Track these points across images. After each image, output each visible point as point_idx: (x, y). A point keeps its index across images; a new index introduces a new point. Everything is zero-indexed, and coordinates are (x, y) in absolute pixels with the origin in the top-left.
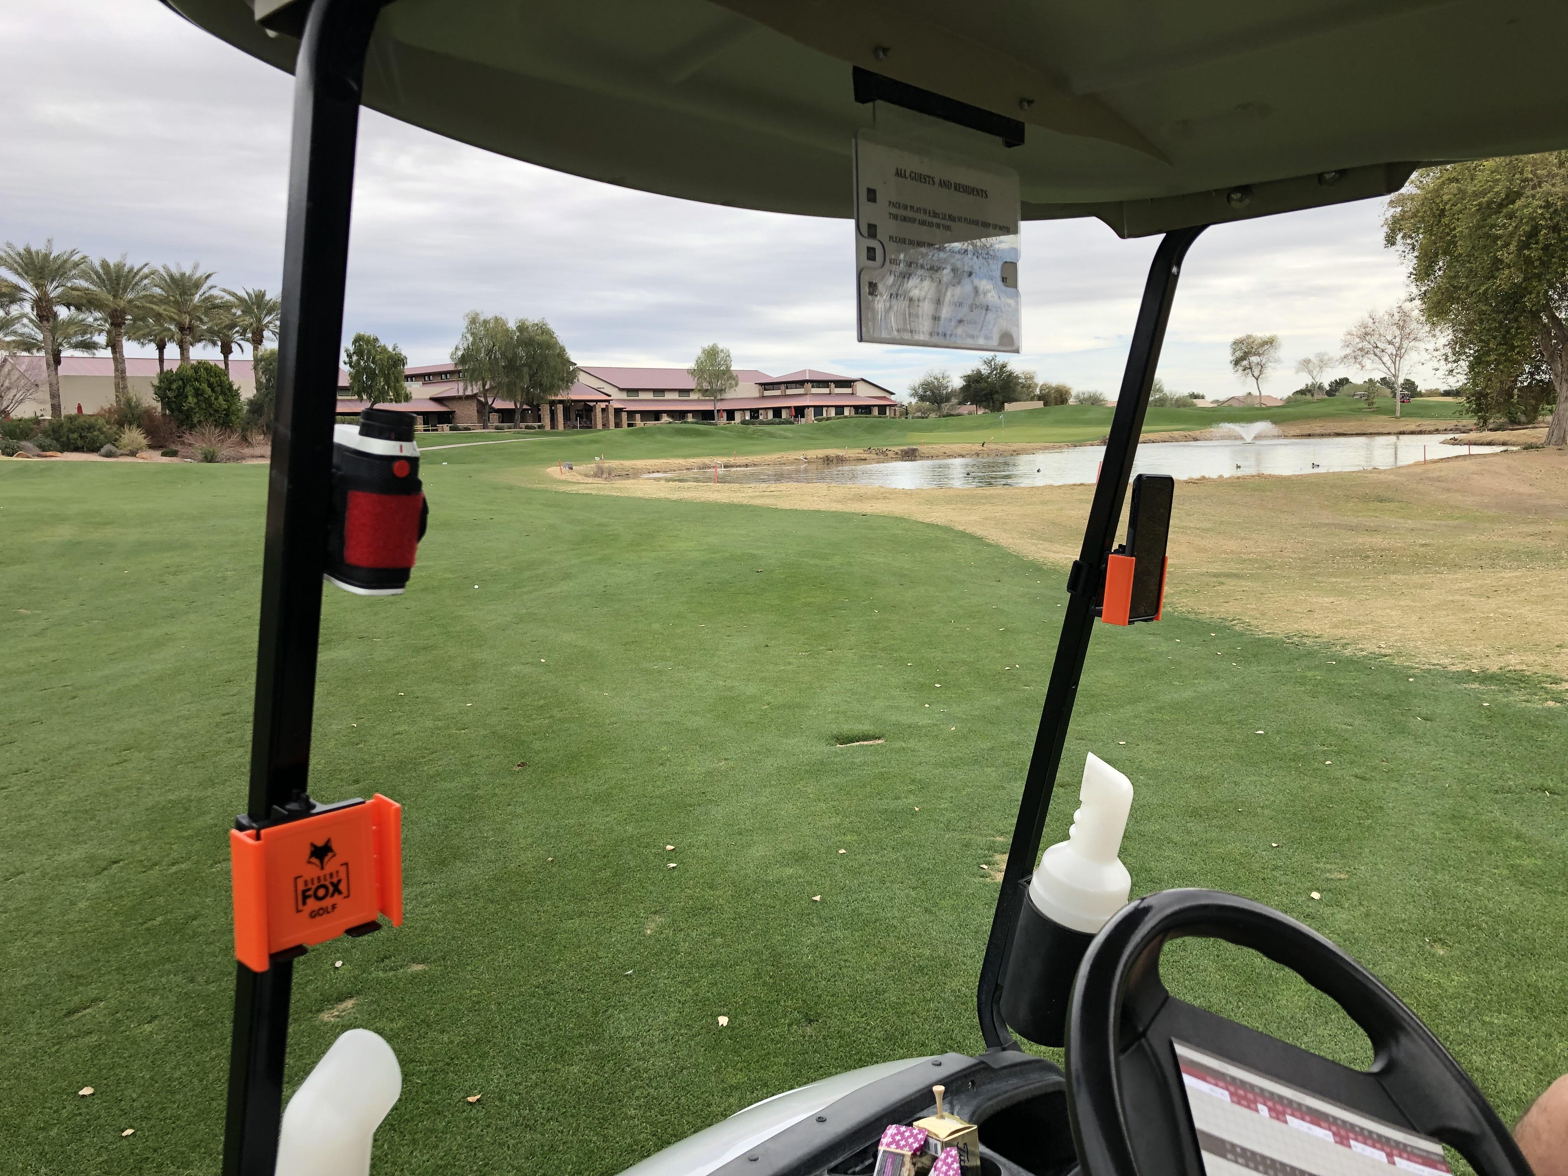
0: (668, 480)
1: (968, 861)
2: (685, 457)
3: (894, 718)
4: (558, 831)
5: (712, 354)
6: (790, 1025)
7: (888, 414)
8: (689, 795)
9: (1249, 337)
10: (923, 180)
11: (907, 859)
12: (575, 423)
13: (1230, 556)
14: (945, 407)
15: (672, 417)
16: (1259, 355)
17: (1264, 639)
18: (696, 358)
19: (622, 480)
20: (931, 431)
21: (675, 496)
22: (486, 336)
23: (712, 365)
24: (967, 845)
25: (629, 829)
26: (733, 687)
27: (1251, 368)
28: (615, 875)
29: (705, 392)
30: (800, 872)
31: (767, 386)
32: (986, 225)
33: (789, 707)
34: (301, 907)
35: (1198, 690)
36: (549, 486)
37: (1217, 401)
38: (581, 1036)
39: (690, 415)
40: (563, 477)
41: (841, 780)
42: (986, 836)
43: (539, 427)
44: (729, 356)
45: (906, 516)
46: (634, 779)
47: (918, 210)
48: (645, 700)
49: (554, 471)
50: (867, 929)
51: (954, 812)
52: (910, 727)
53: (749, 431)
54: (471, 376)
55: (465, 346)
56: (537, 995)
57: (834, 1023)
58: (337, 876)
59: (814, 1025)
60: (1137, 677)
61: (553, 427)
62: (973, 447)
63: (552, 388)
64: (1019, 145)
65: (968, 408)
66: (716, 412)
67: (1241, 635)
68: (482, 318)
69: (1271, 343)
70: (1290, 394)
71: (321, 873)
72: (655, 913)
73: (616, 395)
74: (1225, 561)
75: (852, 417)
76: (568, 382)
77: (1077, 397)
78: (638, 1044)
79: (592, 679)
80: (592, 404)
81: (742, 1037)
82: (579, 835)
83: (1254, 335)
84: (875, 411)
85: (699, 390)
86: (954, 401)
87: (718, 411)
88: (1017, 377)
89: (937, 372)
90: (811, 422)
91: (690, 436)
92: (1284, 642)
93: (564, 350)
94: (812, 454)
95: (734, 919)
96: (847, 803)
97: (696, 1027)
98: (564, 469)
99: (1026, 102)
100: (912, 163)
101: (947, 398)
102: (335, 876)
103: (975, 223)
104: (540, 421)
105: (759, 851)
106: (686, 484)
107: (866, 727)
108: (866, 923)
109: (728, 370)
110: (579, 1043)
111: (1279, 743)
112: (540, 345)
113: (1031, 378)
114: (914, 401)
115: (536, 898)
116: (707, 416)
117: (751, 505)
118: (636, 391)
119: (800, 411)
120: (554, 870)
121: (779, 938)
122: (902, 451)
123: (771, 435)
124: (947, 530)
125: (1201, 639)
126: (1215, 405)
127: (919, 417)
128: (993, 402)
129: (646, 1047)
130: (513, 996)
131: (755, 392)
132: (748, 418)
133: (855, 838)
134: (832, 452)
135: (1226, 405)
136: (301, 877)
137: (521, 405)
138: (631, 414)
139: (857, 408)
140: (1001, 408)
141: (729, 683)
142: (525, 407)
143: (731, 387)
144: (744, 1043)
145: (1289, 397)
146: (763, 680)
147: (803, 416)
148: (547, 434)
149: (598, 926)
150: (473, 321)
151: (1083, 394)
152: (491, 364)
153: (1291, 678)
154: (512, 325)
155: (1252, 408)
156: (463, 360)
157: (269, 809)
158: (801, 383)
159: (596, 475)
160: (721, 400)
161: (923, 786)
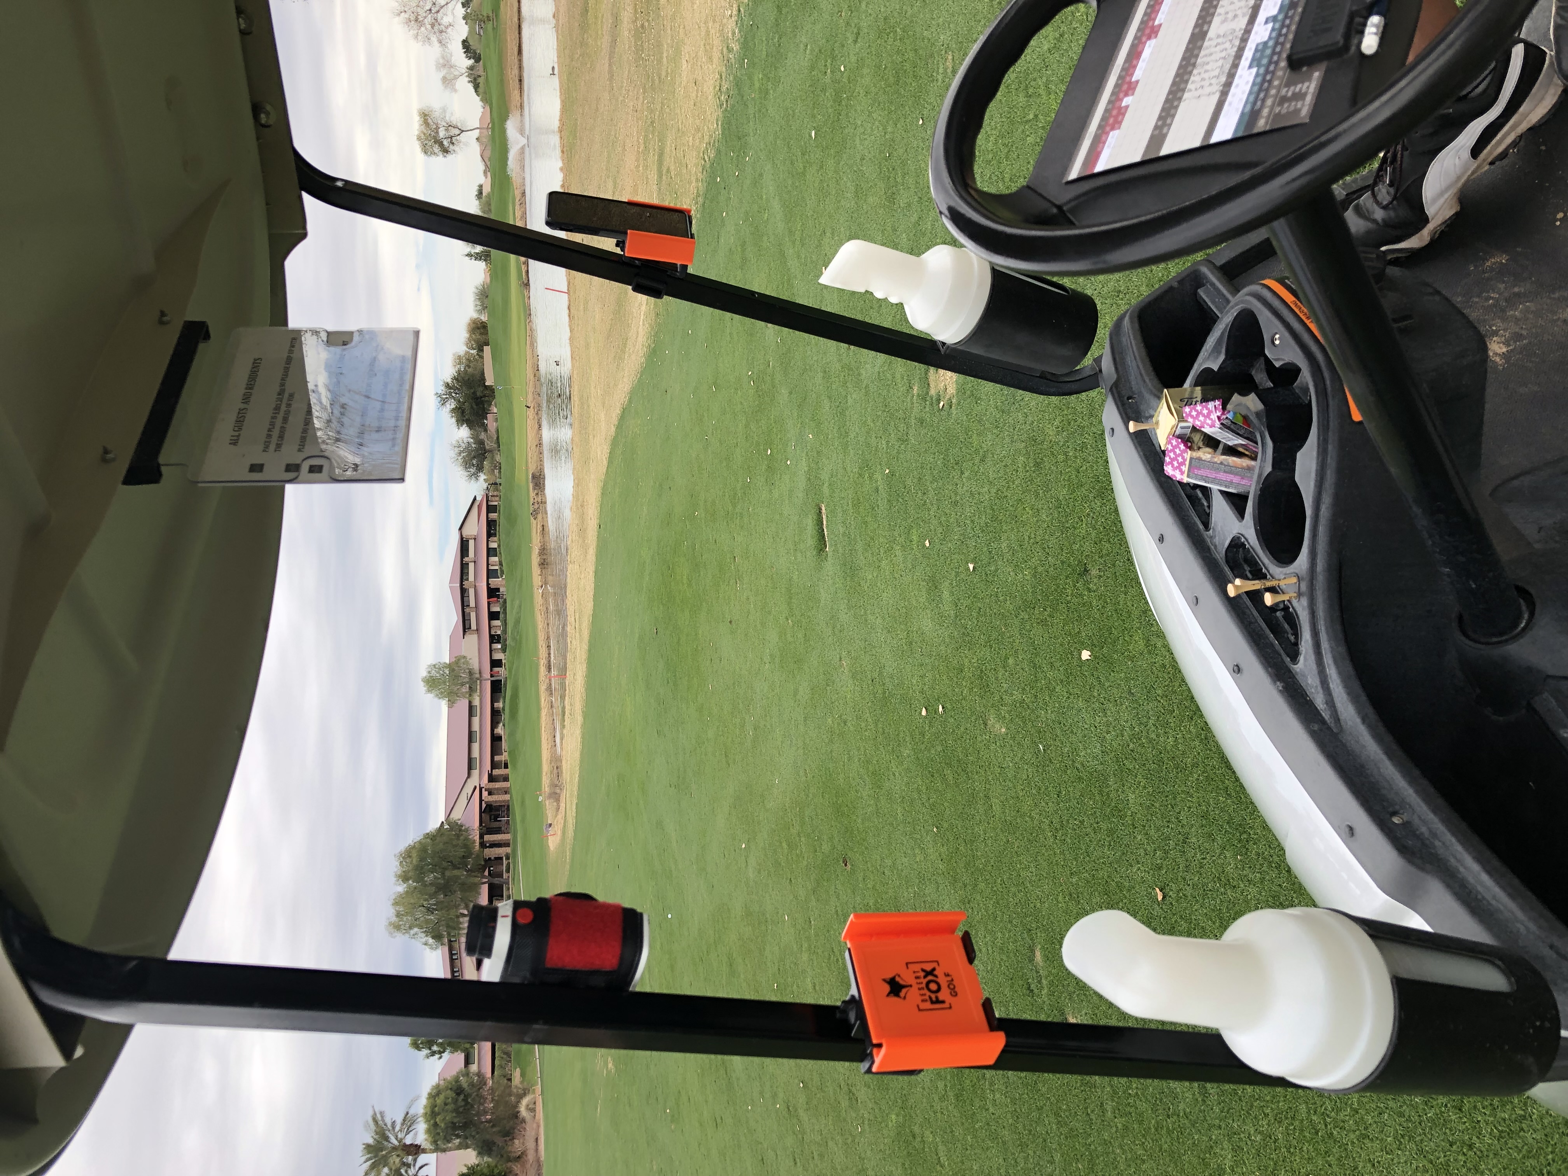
0: (563, 726)
1: (936, 421)
2: (539, 709)
3: (800, 495)
4: (909, 823)
5: (432, 683)
6: (1089, 590)
7: (496, 503)
8: (874, 694)
9: (419, 138)
10: (241, 419)
11: (935, 480)
12: (503, 823)
13: (641, 162)
14: (489, 445)
15: (498, 723)
16: (437, 128)
17: (723, 129)
18: (436, 699)
19: (562, 772)
20: (514, 460)
21: (579, 719)
22: (413, 915)
23: (444, 682)
24: (921, 421)
25: (906, 752)
26: (770, 655)
27: (451, 138)
28: (949, 765)
29: (472, 690)
30: (947, 584)
31: (466, 627)
32: (289, 360)
33: (790, 598)
34: (946, 1005)
35: (772, 195)
36: (568, 848)
37: (485, 172)
38: (1101, 793)
39: (496, 705)
40: (559, 833)
41: (860, 546)
42: (912, 404)
43: (508, 858)
44: (434, 665)
45: (601, 484)
46: (859, 750)
47: (272, 424)
48: (782, 742)
49: (553, 842)
50: (1000, 518)
51: (890, 434)
52: (809, 479)
53: (513, 644)
54: (455, 929)
55: (423, 935)
56: (1063, 838)
57: (1088, 547)
58: (918, 972)
59: (1089, 567)
60: (760, 255)
61: (507, 844)
62: (531, 417)
63: (467, 845)
64: (207, 327)
65: (490, 422)
66: (493, 679)
67: (719, 152)
68: (394, 919)
69: (425, 115)
70: (478, 98)
71: (915, 987)
72: (986, 724)
73: (474, 781)
74: (646, 167)
75: (500, 540)
76: (460, 830)
77: (480, 312)
78: (1108, 737)
79: (762, 796)
80: (484, 806)
81: (1100, 637)
82: (912, 801)
83: (417, 133)
84: (493, 516)
85: (470, 695)
86: (483, 436)
87: (492, 676)
88: (459, 372)
89: (453, 453)
90: (504, 582)
91: (517, 704)
92: (726, 110)
93: (428, 834)
94: (537, 580)
95: (991, 647)
96: (881, 540)
97: (1091, 680)
98: (551, 833)
99: (162, 319)
100: (225, 428)
101: (481, 443)
102: (918, 974)
103: (286, 370)
104: (501, 858)
105: (927, 623)
106: (567, 707)
107: (810, 522)
108: (994, 519)
109: (449, 666)
110: (1108, 794)
111: (824, 116)
112: (422, 859)
113: (459, 357)
114: (482, 477)
115: (972, 842)
116: (497, 687)
117: (590, 642)
118: (470, 760)
119: (493, 593)
120: (945, 825)
121: (1008, 602)
122: (534, 489)
123: (517, 622)
124: (614, 443)
125: (723, 191)
126: (489, 174)
127: (500, 472)
128: (485, 396)
129: (1111, 729)
130: (1064, 860)
131: (472, 638)
132: (499, 646)
133: (914, 531)
134: (535, 560)
135: (488, 163)
136: (918, 1006)
137: (484, 877)
138: (494, 765)
139: (489, 535)
140: (491, 389)
141: (767, 659)
142: (486, 873)
143: (467, 663)
144: (1106, 634)
145: (482, 100)
146: (763, 624)
147: (498, 590)
148: (514, 851)
149: (998, 779)
150: (397, 927)
151: (476, 305)
152: (442, 909)
153: (761, 103)
154: (401, 888)
155: (493, 138)
156: (437, 937)
157: (856, 1040)
158: (463, 592)
159: (558, 800)
160: (480, 673)
161: (865, 466)
